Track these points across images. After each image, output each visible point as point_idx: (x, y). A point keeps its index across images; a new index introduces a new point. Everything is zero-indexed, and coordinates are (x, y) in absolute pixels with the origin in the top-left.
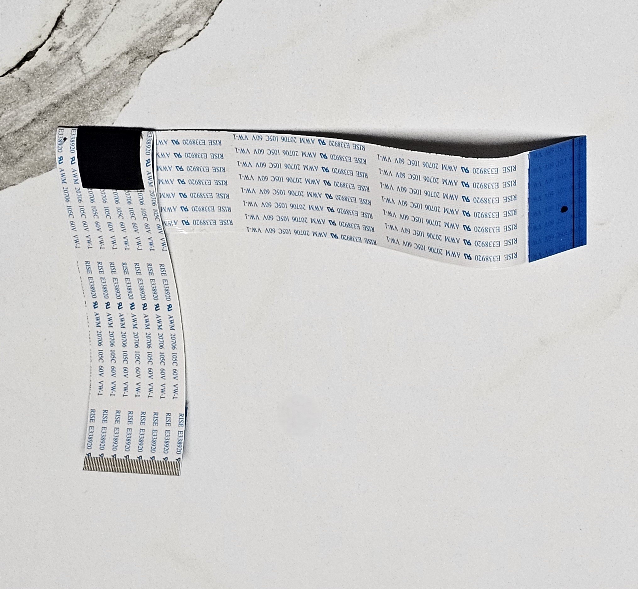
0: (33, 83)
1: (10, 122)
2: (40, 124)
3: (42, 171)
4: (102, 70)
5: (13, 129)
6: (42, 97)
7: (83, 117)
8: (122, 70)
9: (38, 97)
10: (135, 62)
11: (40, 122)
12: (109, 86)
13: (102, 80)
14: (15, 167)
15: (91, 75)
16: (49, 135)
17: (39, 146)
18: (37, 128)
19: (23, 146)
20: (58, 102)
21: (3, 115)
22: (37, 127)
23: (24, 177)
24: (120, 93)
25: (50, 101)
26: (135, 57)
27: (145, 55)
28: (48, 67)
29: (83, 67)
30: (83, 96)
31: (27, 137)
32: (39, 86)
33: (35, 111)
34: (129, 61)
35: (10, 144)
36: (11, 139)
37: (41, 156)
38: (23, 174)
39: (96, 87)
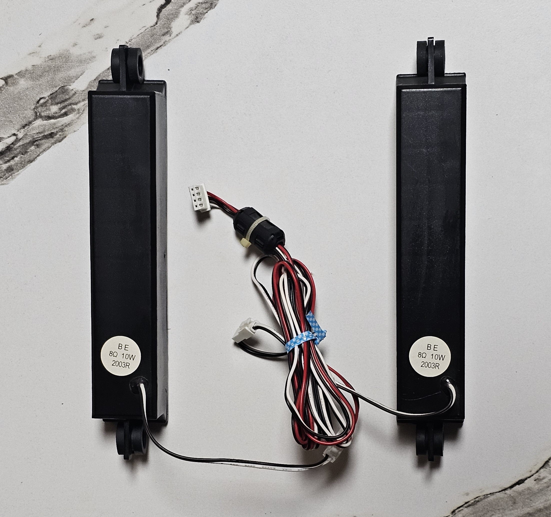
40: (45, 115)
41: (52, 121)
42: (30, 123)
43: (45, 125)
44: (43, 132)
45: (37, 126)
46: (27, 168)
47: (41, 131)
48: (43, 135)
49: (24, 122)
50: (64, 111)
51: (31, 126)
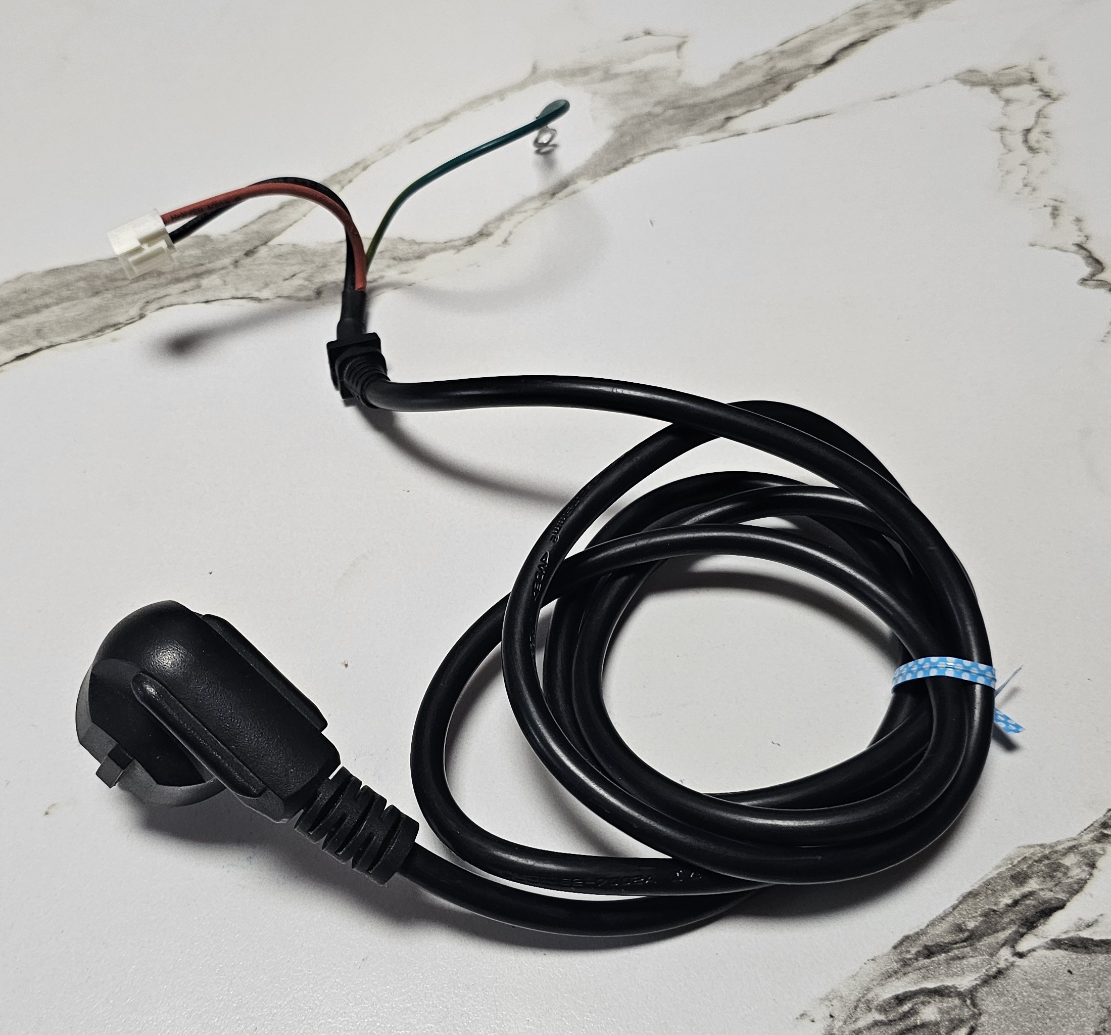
40: (950, 999)
41: (931, 985)
42: (986, 981)
43: (947, 975)
44: (951, 960)
45: (967, 973)
46: (979, 881)
47: (955, 962)
48: (949, 954)
49: (1002, 985)
50: (906, 1007)
51: (982, 973)
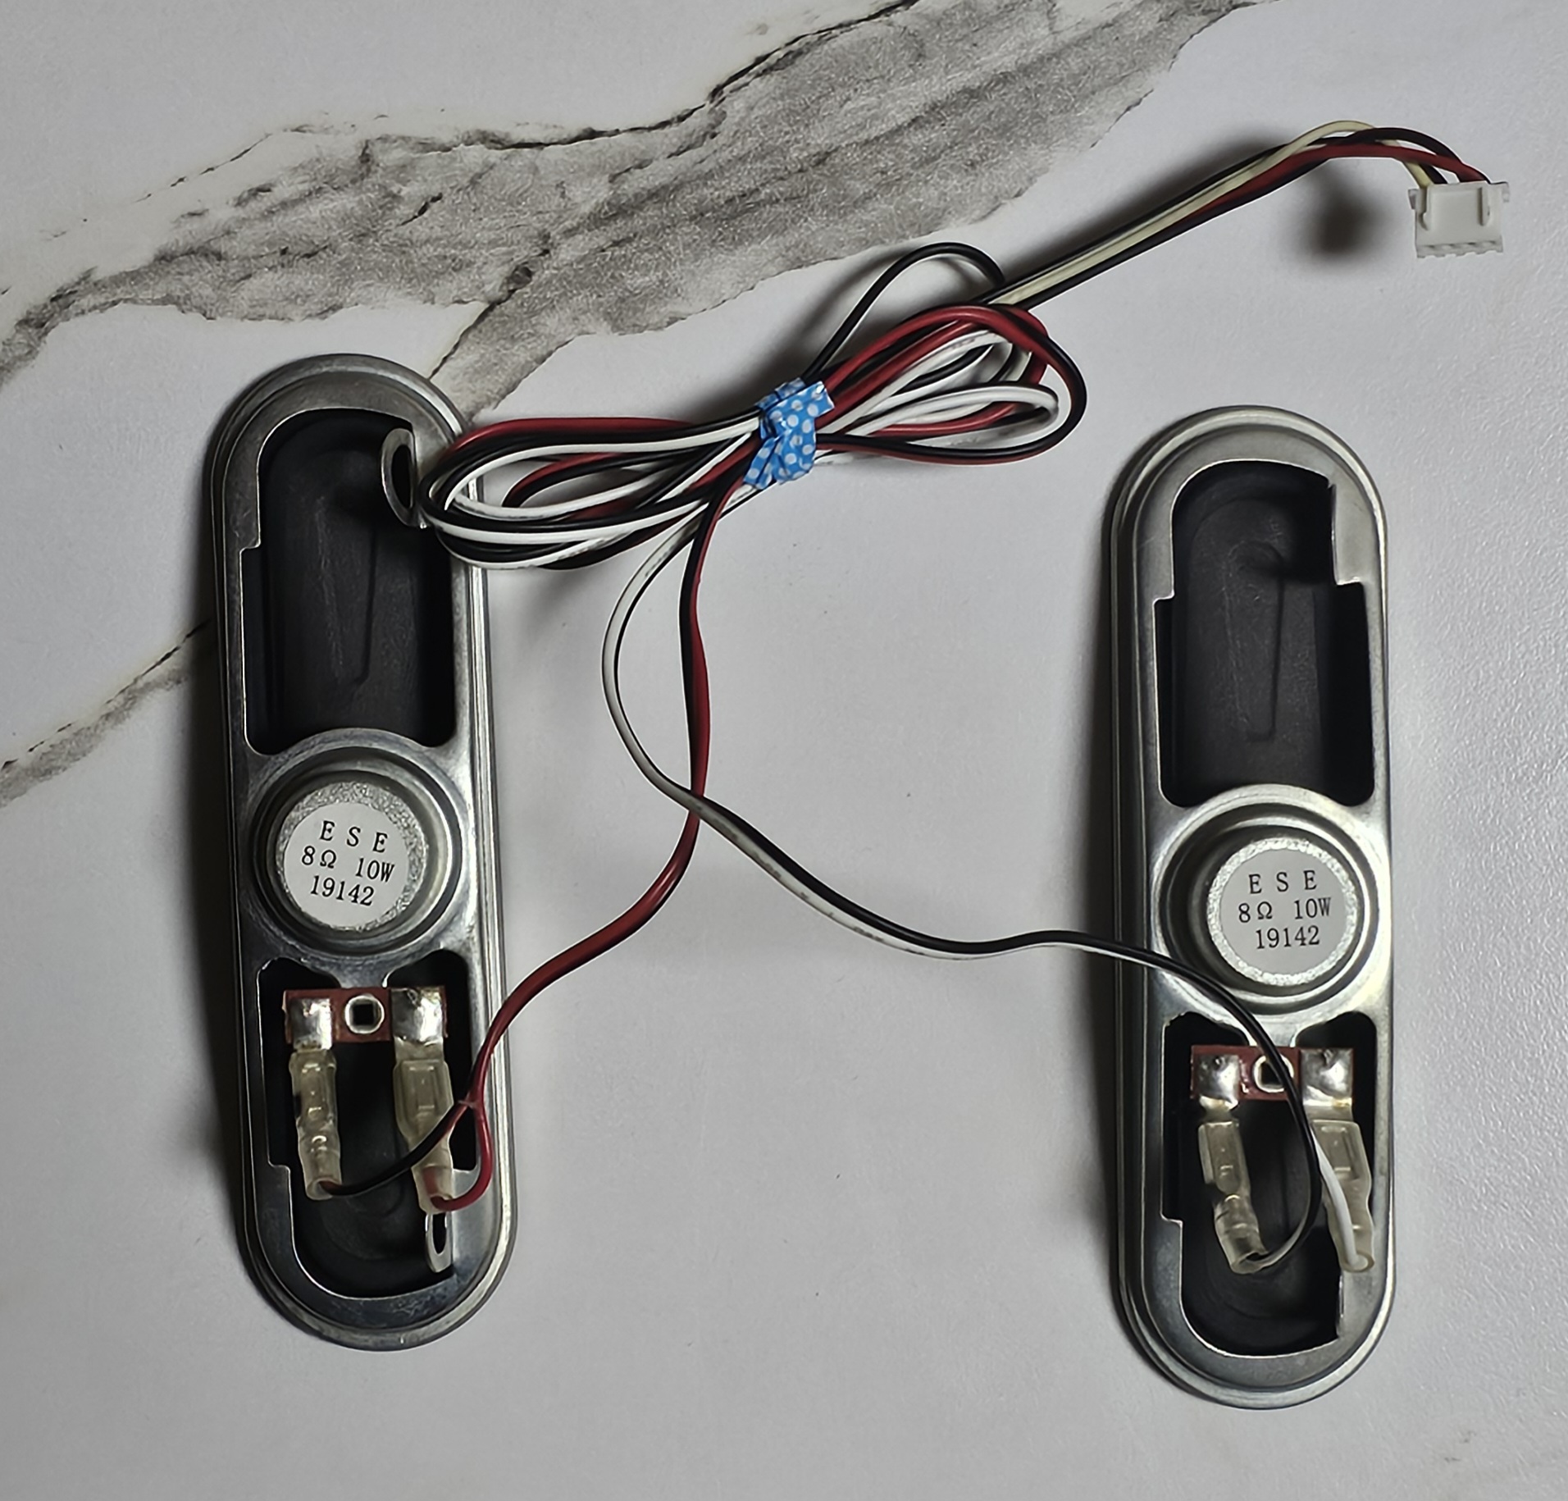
0: (934, 41)
1: (860, 120)
2: (927, 133)
3: (908, 233)
4: (1095, 29)
5: (864, 135)
6: (947, 73)
7: (1030, 124)
8: (1141, 32)
9: (936, 74)
10: (1172, 19)
11: (927, 125)
12: (1103, 65)
13: (1090, 49)
14: (848, 218)
15: (1067, 36)
16: (943, 155)
17: (913, 178)
18: (919, 139)
19: (879, 175)
20: (979, 87)
21: (849, 102)
22: (920, 136)
23: (864, 242)
24: (1124, 81)
25: (962, 84)
26: (1174, 8)
27: (1199, 6)
28: (974, 11)
29: (1055, 17)
30: (1040, 78)
31: (891, 156)
32: (945, 49)
33: (923, 101)
34: (1160, 16)
35: (848, 169)
36: (853, 157)
37: (914, 200)
38: (863, 235)
39: (1074, 63)
